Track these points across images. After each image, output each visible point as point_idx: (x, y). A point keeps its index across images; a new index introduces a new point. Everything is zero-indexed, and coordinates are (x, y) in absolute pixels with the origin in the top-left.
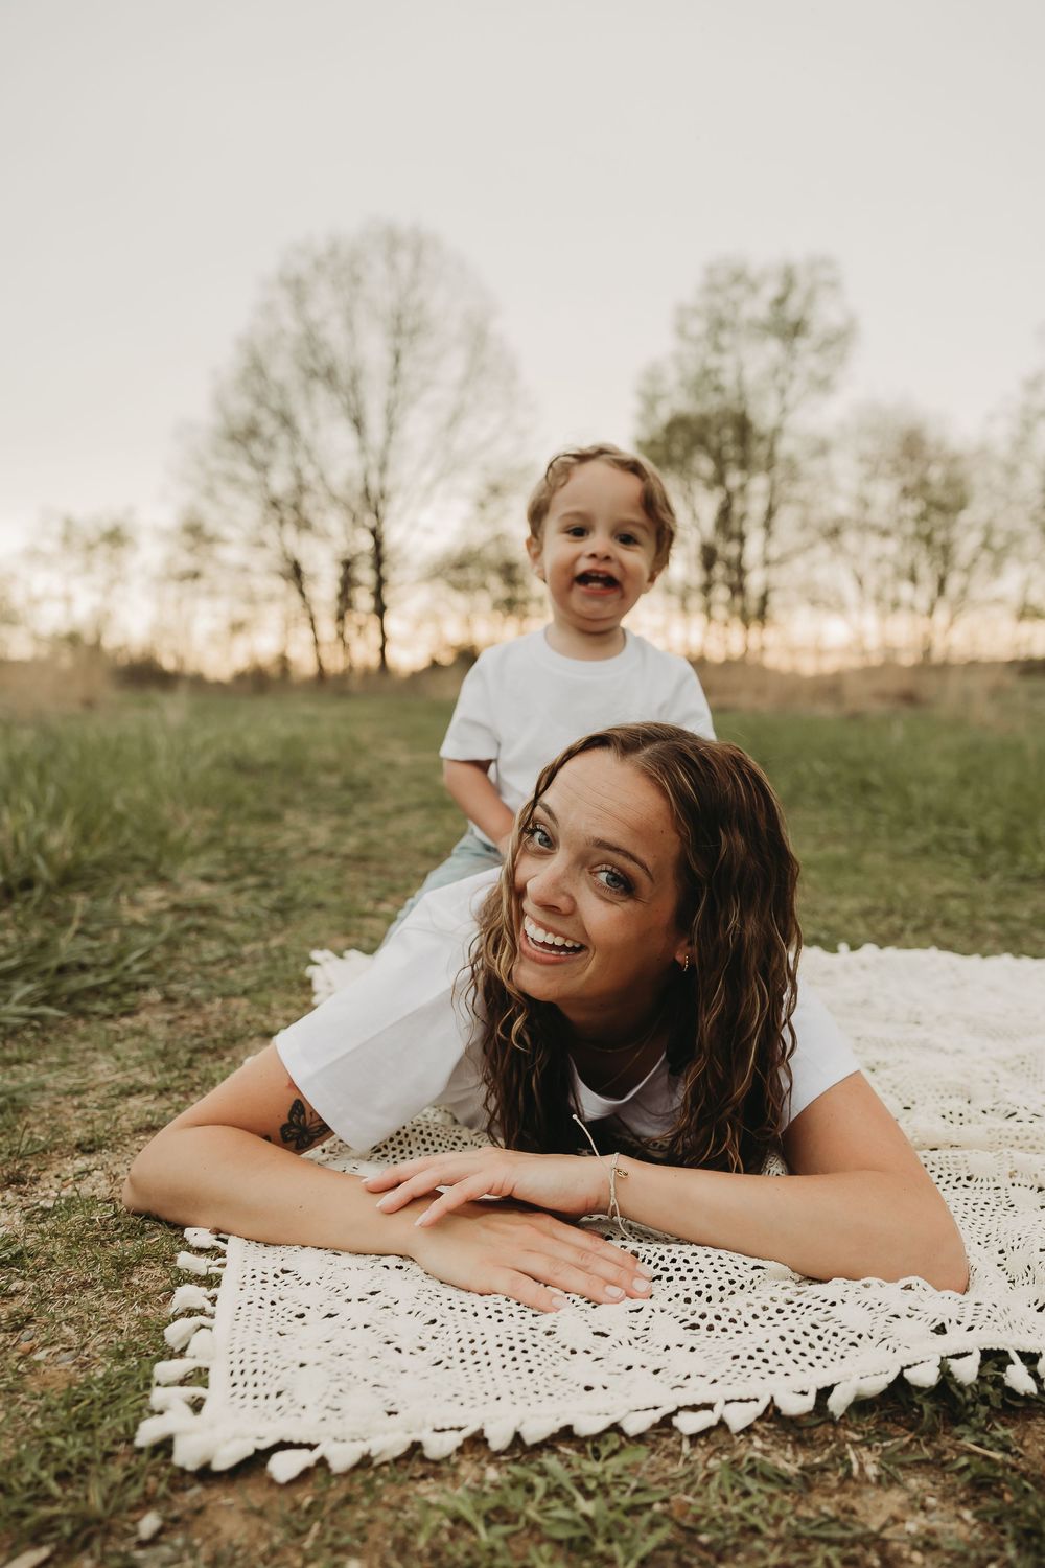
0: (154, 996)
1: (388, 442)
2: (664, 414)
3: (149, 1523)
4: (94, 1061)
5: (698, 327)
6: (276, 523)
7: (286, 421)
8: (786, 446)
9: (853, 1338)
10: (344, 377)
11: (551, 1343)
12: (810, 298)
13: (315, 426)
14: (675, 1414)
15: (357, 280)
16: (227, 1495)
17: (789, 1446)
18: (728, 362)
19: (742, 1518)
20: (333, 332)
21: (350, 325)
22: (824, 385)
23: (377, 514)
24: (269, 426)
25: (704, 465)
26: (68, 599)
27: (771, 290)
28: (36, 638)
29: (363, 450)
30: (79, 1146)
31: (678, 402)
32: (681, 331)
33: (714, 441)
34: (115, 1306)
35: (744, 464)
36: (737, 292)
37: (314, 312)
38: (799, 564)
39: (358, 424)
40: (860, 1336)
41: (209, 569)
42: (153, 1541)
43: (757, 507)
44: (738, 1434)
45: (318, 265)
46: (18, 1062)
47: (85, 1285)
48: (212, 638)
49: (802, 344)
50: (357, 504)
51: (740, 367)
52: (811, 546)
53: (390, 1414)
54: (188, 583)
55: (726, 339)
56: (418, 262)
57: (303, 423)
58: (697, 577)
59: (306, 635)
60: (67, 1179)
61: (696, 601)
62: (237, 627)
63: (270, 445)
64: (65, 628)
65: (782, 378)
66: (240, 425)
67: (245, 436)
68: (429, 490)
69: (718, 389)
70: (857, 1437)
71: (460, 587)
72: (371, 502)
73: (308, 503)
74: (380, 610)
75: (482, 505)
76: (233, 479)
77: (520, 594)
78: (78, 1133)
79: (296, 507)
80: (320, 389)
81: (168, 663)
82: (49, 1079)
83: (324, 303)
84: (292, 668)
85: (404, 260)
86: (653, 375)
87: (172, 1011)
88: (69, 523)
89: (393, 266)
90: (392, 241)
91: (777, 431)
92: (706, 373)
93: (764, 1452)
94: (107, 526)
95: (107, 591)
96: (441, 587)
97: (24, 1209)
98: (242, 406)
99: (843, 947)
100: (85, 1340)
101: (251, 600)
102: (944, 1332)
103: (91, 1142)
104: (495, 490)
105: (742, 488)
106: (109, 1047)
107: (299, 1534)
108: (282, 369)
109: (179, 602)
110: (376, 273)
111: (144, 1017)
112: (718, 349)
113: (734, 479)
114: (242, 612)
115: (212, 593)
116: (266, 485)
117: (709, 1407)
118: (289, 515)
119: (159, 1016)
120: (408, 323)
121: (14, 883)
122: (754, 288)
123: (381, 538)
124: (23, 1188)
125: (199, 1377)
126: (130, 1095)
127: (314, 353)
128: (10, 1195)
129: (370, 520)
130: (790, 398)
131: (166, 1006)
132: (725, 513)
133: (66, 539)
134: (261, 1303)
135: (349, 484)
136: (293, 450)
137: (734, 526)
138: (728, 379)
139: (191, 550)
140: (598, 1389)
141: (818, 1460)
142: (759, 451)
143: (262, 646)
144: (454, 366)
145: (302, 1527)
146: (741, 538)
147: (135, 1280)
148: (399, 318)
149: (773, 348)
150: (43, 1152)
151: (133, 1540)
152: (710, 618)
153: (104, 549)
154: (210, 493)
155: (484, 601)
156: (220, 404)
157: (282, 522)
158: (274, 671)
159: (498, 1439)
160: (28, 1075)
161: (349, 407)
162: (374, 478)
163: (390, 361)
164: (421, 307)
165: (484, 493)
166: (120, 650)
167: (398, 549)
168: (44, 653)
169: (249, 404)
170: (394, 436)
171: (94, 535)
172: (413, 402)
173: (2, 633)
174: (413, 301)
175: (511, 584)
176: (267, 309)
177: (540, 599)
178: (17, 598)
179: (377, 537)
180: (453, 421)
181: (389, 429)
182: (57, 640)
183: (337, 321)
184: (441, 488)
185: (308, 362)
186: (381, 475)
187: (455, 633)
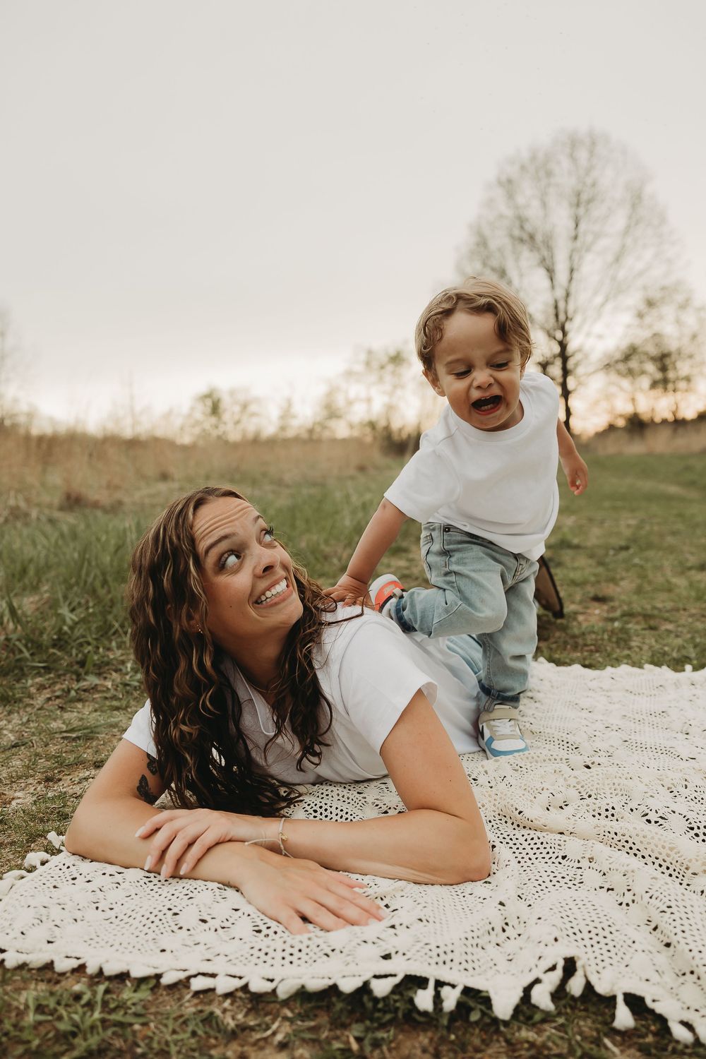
1: (571, 280)
9: (328, 951)
10: (539, 238)
13: (521, 276)
14: (195, 976)
15: (549, 174)
17: (245, 1010)
19: (167, 1043)
20: (533, 212)
21: (544, 205)
23: (563, 329)
26: (369, 400)
28: (351, 426)
29: (553, 287)
39: (551, 272)
40: (333, 950)
44: (220, 996)
45: (523, 168)
50: (551, 324)
53: (49, 942)
56: (591, 153)
57: (514, 274)
64: (367, 419)
68: (600, 310)
70: (289, 1014)
71: (631, 373)
72: (560, 323)
74: (566, 394)
75: (640, 315)
80: (525, 250)
83: (527, 193)
85: (583, 155)
88: (370, 352)
89: (572, 157)
90: (574, 143)
93: (225, 1011)
94: (392, 353)
95: (391, 394)
96: (614, 377)
99: (688, 667)
102: (390, 958)
104: (650, 303)
108: (499, 240)
110: (563, 165)
117: (213, 976)
120: (584, 197)
123: (567, 345)
127: (522, 227)
129: (559, 335)
133: (368, 364)
135: (545, 311)
140: (168, 952)
141: (252, 1023)
144: (619, 221)
148: (578, 194)
153: (390, 367)
155: (645, 382)
161: (543, 260)
162: (561, 305)
163: (572, 225)
164: (594, 185)
165: (642, 306)
166: (400, 430)
167: (579, 350)
168: (356, 433)
169: (478, 266)
170: (575, 275)
171: (385, 359)
172: (588, 250)
173: (333, 424)
174: (589, 181)
175: (664, 369)
176: (490, 203)
177: (688, 379)
178: (340, 401)
179: (563, 345)
180: (618, 259)
181: (572, 271)
182: (363, 425)
183: (536, 203)
184: (609, 307)
185: (517, 232)
186: (566, 301)
187: (624, 407)
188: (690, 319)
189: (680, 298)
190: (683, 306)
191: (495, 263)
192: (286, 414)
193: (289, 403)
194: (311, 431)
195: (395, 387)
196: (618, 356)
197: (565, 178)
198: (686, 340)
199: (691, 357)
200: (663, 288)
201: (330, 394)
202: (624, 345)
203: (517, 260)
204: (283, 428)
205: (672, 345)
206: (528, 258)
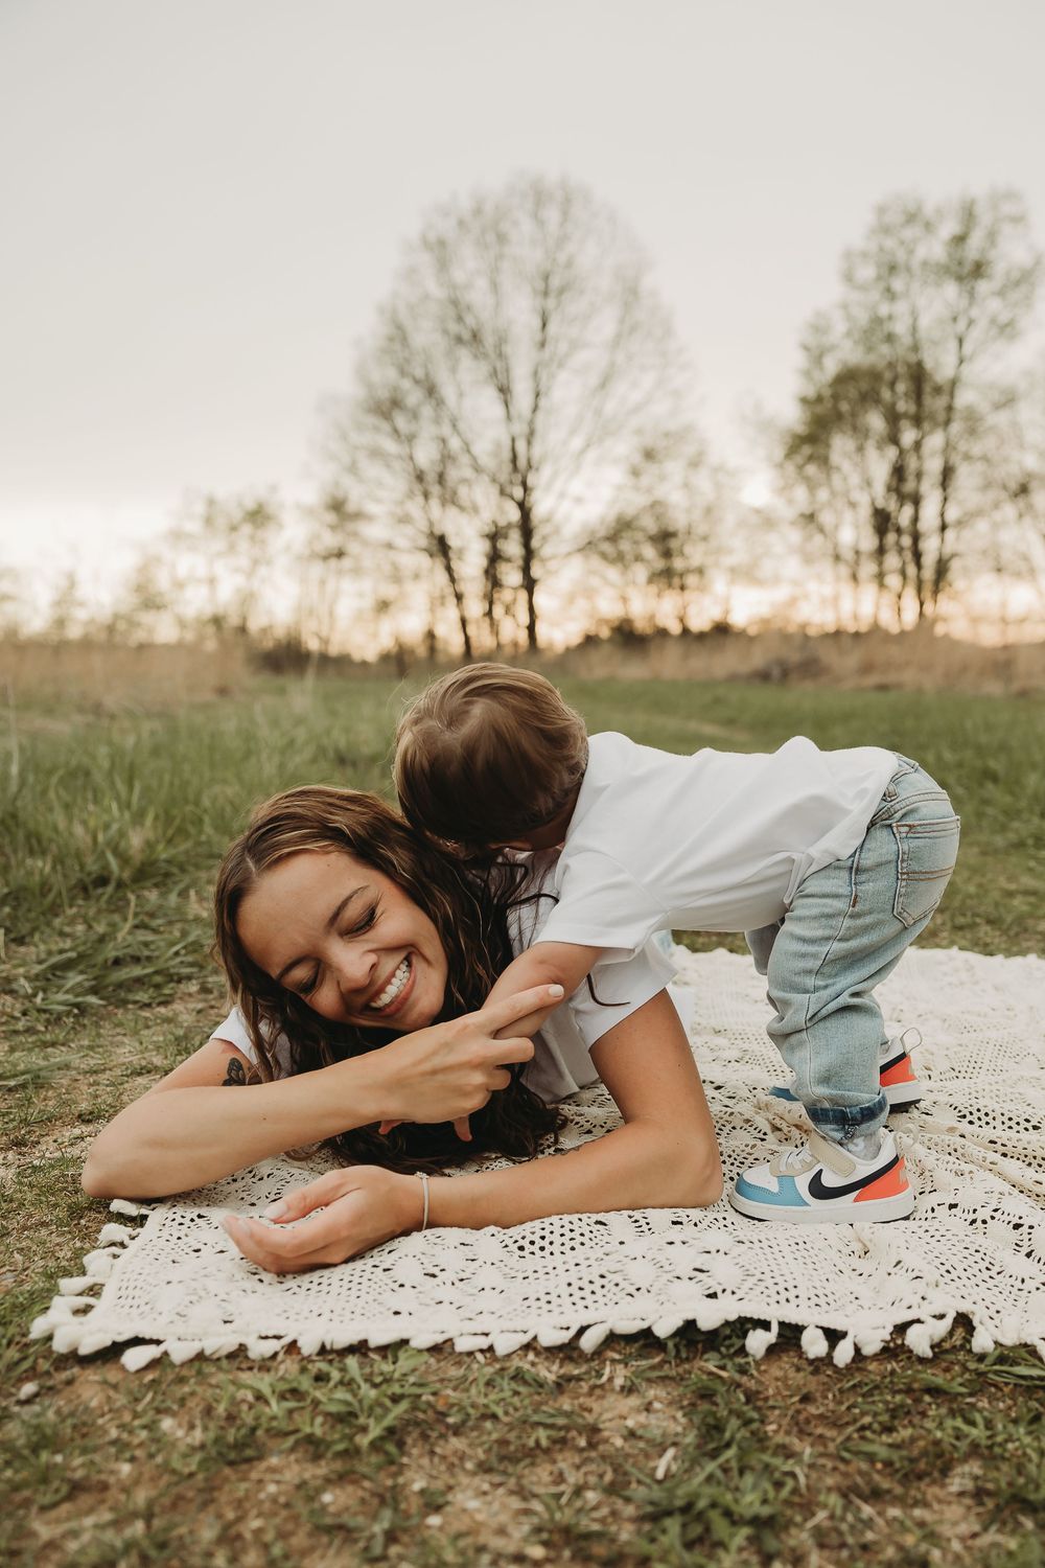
0: (193, 987)
1: (535, 409)
2: (831, 367)
3: (29, 1388)
4: (121, 1044)
5: (867, 272)
6: (420, 499)
7: (431, 391)
8: (964, 398)
9: (631, 1291)
10: (489, 340)
11: (384, 1278)
12: (992, 237)
13: (461, 395)
14: (458, 1337)
15: (502, 238)
16: (95, 1374)
18: (901, 308)
20: (479, 296)
21: (495, 287)
22: (1006, 330)
23: (524, 484)
24: (414, 397)
25: (876, 421)
26: (212, 582)
27: (949, 228)
28: (182, 624)
29: (509, 417)
30: (80, 1116)
31: (846, 353)
32: (848, 278)
33: (886, 394)
34: (59, 1240)
35: (917, 421)
36: (909, 233)
37: (459, 275)
38: (982, 526)
39: (504, 391)
40: (637, 1290)
41: (353, 548)
42: (29, 1401)
43: (933, 466)
45: (461, 223)
46: (53, 1044)
47: (44, 1224)
48: (359, 617)
49: (983, 287)
50: (504, 474)
51: (915, 315)
52: (996, 506)
53: (225, 1322)
54: (333, 562)
55: (898, 284)
56: (565, 214)
57: (448, 392)
58: (869, 542)
59: (452, 613)
60: (63, 1143)
61: (868, 568)
62: (383, 606)
63: (415, 415)
64: (208, 611)
65: (962, 325)
66: (384, 394)
67: (387, 408)
68: (578, 459)
69: (890, 338)
71: (619, 559)
72: (518, 473)
73: (453, 474)
74: (529, 584)
75: (635, 473)
76: (376, 453)
77: (678, 564)
78: (84, 1106)
79: (441, 479)
80: (464, 355)
81: (313, 645)
82: (75, 1059)
83: (468, 265)
84: (440, 645)
85: (552, 215)
86: (819, 328)
87: (205, 1001)
88: (211, 502)
89: (540, 222)
90: (539, 196)
91: (954, 383)
92: (877, 321)
94: (250, 505)
95: (249, 573)
96: (596, 562)
97: (19, 1167)
98: (385, 376)
100: (27, 1265)
101: (396, 577)
103: (91, 1113)
104: (649, 455)
105: (918, 445)
106: (136, 1033)
107: (137, 1400)
108: (426, 336)
109: (323, 582)
110: (523, 228)
111: (177, 1006)
112: (890, 295)
113: (908, 436)
114: (388, 591)
115: (357, 571)
116: (411, 458)
117: (485, 1334)
118: (435, 490)
119: (191, 1006)
120: (555, 282)
121: (88, 880)
122: (928, 227)
123: (530, 509)
124: (24, 1149)
125: (94, 1291)
126: (140, 1074)
127: (460, 319)
128: (11, 1155)
129: (518, 493)
130: (968, 348)
131: (202, 996)
132: (899, 472)
133: (209, 521)
134: (169, 1238)
135: (496, 454)
136: (437, 421)
137: (909, 486)
138: (900, 328)
139: (333, 528)
140: (404, 1314)
141: (576, 1372)
142: (935, 404)
143: (409, 625)
144: (606, 325)
145: (139, 1395)
146: (916, 500)
147: (83, 1222)
148: (546, 278)
149: (951, 290)
150: (48, 1121)
151: (14, 1399)
152: (882, 585)
153: (247, 529)
154: (353, 469)
155: (640, 573)
156: (361, 373)
157: (426, 495)
158: (422, 652)
159: (308, 1346)
160: (58, 1056)
161: (494, 373)
162: (521, 447)
163: (537, 323)
164: (569, 264)
165: (637, 458)
166: (264, 631)
167: (548, 520)
168: (190, 636)
169: (392, 374)
170: (543, 402)
171: (237, 515)
172: (561, 365)
173: (147, 618)
174: (562, 258)
175: (667, 554)
176: (410, 274)
177: (700, 571)
178: (162, 582)
179: (524, 509)
180: (604, 383)
181: (537, 395)
182: (201, 623)
183: (482, 283)
184: (591, 455)
185: (453, 327)
186: (529, 443)
187: (609, 608)
188: (703, 482)
189: (690, 450)
190: (695, 463)
191: (419, 373)
192: (66, 597)
193: (72, 583)
194: (111, 629)
195: (256, 562)
196: (602, 533)
197: (526, 249)
198: (697, 515)
199: (705, 539)
200: (667, 435)
201: (145, 569)
202: (611, 517)
203: (454, 370)
204: (60, 623)
205: (678, 520)
206: (470, 369)
